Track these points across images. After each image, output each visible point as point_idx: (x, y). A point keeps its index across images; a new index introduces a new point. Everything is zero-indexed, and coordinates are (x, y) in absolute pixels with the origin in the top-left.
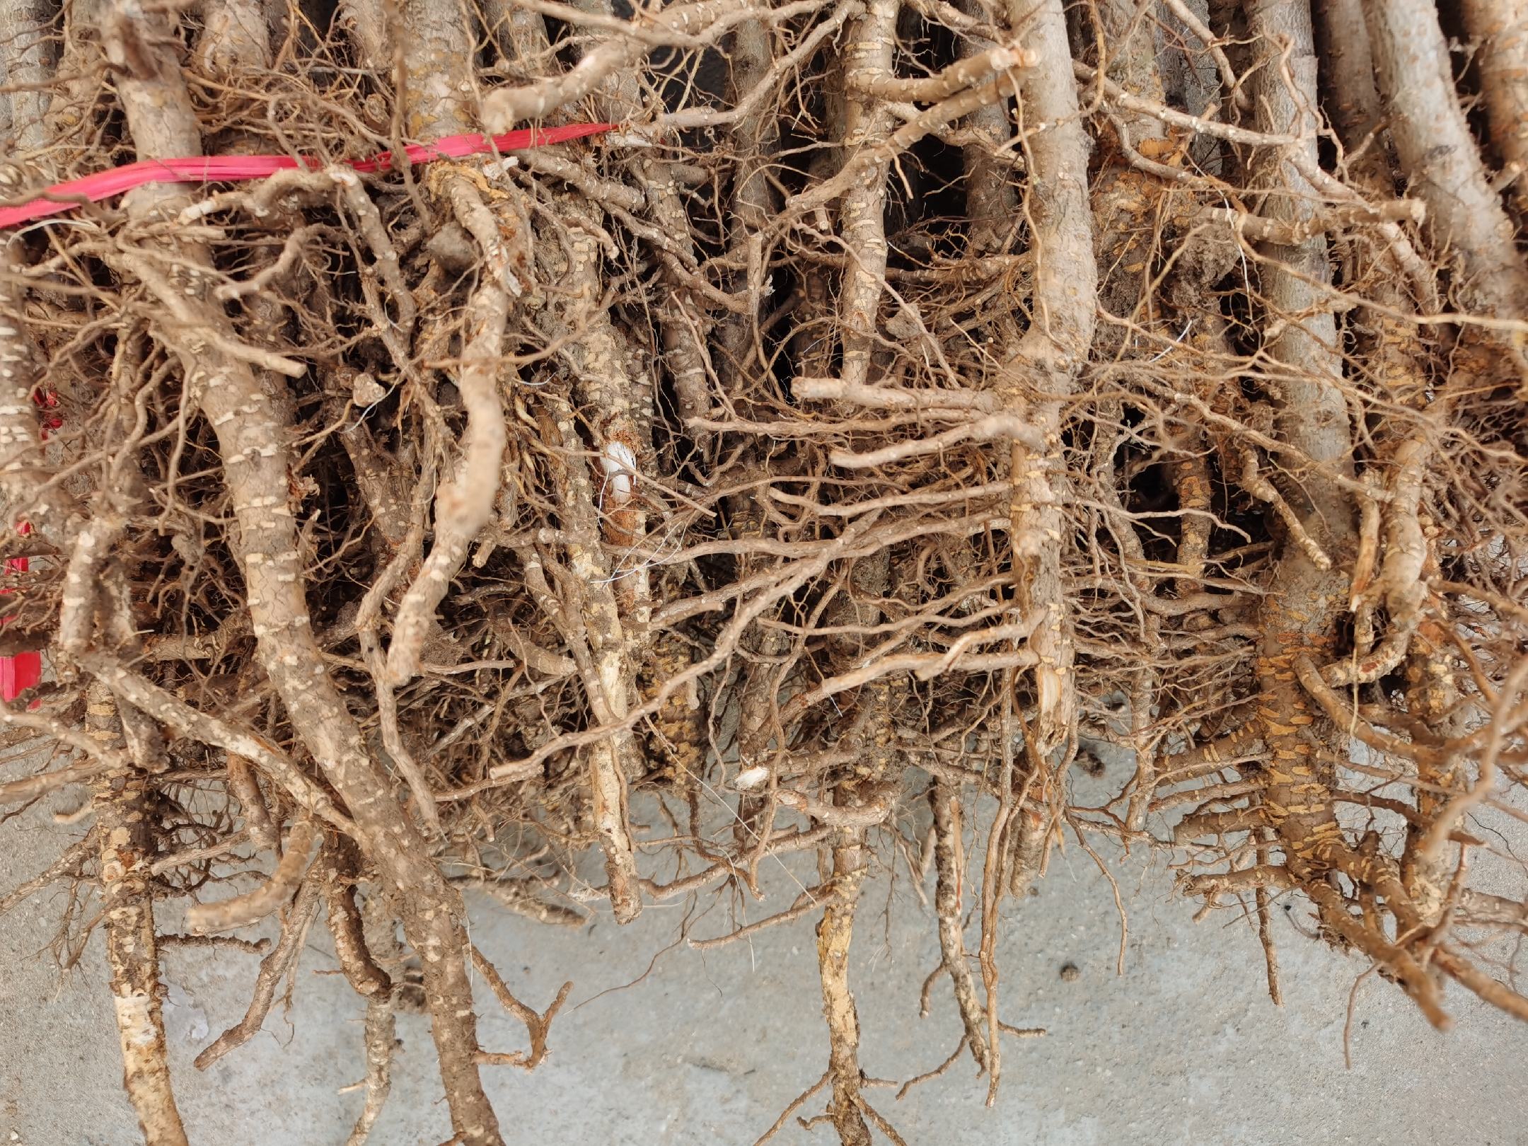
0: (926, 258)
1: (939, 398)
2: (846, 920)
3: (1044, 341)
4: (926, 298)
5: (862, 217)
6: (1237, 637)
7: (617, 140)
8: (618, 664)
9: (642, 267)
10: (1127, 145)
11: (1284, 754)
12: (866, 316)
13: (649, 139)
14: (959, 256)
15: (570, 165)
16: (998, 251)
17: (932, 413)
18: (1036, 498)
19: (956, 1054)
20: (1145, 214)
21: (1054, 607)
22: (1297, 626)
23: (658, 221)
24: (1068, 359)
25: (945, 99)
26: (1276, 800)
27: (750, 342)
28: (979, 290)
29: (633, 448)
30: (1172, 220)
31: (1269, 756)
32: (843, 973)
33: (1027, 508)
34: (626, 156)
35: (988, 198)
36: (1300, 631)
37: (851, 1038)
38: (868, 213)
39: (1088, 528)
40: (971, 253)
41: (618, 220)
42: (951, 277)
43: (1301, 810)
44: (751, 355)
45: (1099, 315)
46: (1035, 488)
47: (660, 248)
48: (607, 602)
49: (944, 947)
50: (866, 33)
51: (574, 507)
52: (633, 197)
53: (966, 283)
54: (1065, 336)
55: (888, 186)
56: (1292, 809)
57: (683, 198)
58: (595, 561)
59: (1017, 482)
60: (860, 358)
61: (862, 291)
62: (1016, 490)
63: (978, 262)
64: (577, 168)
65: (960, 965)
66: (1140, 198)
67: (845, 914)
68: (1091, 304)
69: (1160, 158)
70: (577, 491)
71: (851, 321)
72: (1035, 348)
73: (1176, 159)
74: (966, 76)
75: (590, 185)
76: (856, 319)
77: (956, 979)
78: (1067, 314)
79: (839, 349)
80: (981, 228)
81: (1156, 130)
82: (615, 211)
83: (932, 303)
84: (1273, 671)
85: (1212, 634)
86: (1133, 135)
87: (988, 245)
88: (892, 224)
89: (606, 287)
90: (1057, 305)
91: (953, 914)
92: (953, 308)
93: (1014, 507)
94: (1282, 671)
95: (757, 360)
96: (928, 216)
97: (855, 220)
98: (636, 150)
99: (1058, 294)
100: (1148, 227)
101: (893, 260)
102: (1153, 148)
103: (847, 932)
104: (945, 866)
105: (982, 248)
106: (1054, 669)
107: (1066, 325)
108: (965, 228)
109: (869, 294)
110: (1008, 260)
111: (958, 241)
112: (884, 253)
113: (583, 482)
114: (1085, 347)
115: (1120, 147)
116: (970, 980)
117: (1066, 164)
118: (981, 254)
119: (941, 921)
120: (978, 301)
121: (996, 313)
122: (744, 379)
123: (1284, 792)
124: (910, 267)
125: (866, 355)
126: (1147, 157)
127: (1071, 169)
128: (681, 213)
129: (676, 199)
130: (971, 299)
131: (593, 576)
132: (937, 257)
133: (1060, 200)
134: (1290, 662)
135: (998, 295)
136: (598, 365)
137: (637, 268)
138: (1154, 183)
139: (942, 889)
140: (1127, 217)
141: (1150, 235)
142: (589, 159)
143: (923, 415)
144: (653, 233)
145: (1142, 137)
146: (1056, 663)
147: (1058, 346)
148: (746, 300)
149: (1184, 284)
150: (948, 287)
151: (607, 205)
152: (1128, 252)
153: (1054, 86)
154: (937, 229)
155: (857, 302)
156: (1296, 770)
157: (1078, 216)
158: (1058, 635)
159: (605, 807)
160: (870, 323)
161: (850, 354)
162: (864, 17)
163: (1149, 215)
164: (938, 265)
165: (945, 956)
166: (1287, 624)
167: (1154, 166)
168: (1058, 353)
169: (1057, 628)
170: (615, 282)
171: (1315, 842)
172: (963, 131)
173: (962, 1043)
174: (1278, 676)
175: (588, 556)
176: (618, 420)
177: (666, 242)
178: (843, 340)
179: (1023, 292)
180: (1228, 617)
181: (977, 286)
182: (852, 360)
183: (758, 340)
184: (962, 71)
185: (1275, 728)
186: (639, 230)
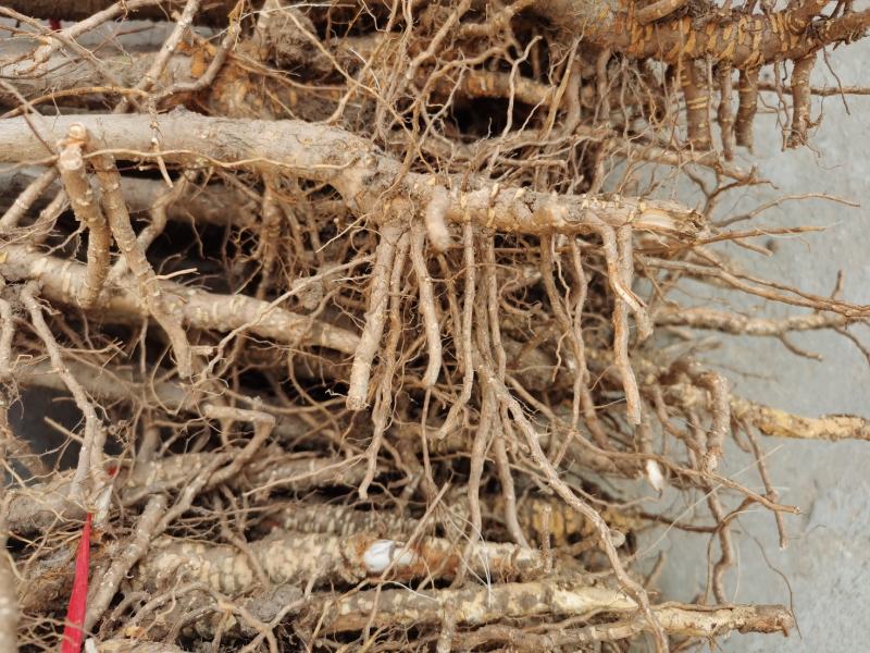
0: (253, 264)
1: (382, 273)
2: (765, 412)
3: (347, 173)
4: (288, 269)
5: (210, 312)
6: (608, 67)
7: (101, 516)
8: (564, 592)
9: (218, 503)
10: (192, 86)
11: (712, 43)
12: (293, 322)
13: (107, 485)
14: (257, 238)
15: (111, 572)
16: (259, 205)
17: (396, 282)
18: (486, 204)
19: (854, 340)
20: (251, 81)
21: (585, 203)
22: (611, 15)
23: (181, 486)
24: (366, 155)
25: (108, 224)
26: (745, 58)
27: (296, 417)
28: (289, 226)
29: (373, 541)
30: (261, 60)
31: (709, 56)
32: (807, 420)
33: (492, 213)
34: (117, 507)
35: (214, 206)
36: (615, 13)
37: (857, 423)
38: (208, 307)
39: (511, 166)
40: (257, 226)
41: (173, 522)
42: (273, 246)
43: (758, 39)
44: (307, 418)
45: (332, 124)
46: (476, 203)
47: (204, 487)
48: (507, 593)
49: (768, 334)
50: (55, 284)
51: (420, 611)
52: (155, 506)
53: (281, 235)
54: (346, 155)
55: (188, 285)
56: (755, 46)
57: (166, 455)
58: (470, 599)
59: (467, 217)
60: (328, 333)
61: (272, 322)
62: (475, 220)
63: (265, 222)
64: (116, 565)
65: (783, 325)
66: (237, 83)
67: (760, 411)
68: (322, 129)
69: (207, 61)
70: (404, 605)
71: (297, 335)
72: (352, 183)
73: (212, 49)
74: (85, 198)
75: (133, 551)
76: (295, 331)
77: (791, 329)
78: (327, 150)
79: (317, 349)
80: (237, 215)
81: (184, 62)
82: (164, 525)
83: (292, 265)
84: (642, 41)
85: (602, 86)
86: (185, 80)
87: (253, 212)
88: (220, 288)
89: (227, 542)
90: (317, 157)
91: (745, 324)
92: (300, 248)
93: (489, 224)
94: (644, 34)
95: (311, 414)
96: (219, 257)
97: (211, 318)
98: (113, 500)
99: (308, 154)
100: (263, 81)
101: (250, 291)
102: (198, 66)
103: (774, 412)
104: (709, 324)
105: (253, 218)
106: (640, 213)
107: (336, 152)
108: (235, 228)
109: (275, 316)
110: (269, 197)
111: (245, 236)
112: (244, 299)
113: (398, 598)
114: (358, 140)
115: (193, 92)
116: (793, 319)
117: (196, 131)
118: (259, 219)
119: (749, 333)
120: (298, 227)
121: (310, 215)
122: (326, 428)
123: (739, 50)
124: (258, 278)
125: (327, 327)
126: (204, 72)
127: (200, 128)
128: (179, 459)
129: (168, 461)
130: (295, 233)
131: (485, 604)
132: (255, 255)
133: (225, 141)
134: (640, 25)
135: (295, 211)
136: (296, 562)
137: (218, 511)
138: (228, 69)
139: (725, 329)
140: (251, 97)
141: (270, 79)
142: (111, 548)
143: (396, 290)
144: (189, 492)
145: (188, 73)
146: (635, 210)
147: (355, 162)
148: (261, 424)
149: (314, 59)
150: (281, 249)
151: (157, 531)
152: (281, 100)
153: (126, 132)
154: (231, 250)
155: (281, 328)
156: (726, 37)
157: (243, 127)
158: (611, 204)
159: (692, 626)
160: (300, 319)
161: (323, 341)
162: (41, 284)
163: (253, 78)
164: (262, 255)
165: (775, 335)
166: (608, 23)
167: (213, 67)
168: (360, 164)
169: (604, 203)
170: (226, 533)
171: (786, 32)
172: (155, 217)
173: (844, 333)
174: (648, 38)
175: (466, 605)
176: (347, 552)
177: (200, 481)
178: (309, 344)
179: (297, 189)
180: (590, 71)
181: (285, 226)
182: (328, 339)
183: (295, 410)
184: (79, 201)
185: (688, 48)
186: (185, 504)
